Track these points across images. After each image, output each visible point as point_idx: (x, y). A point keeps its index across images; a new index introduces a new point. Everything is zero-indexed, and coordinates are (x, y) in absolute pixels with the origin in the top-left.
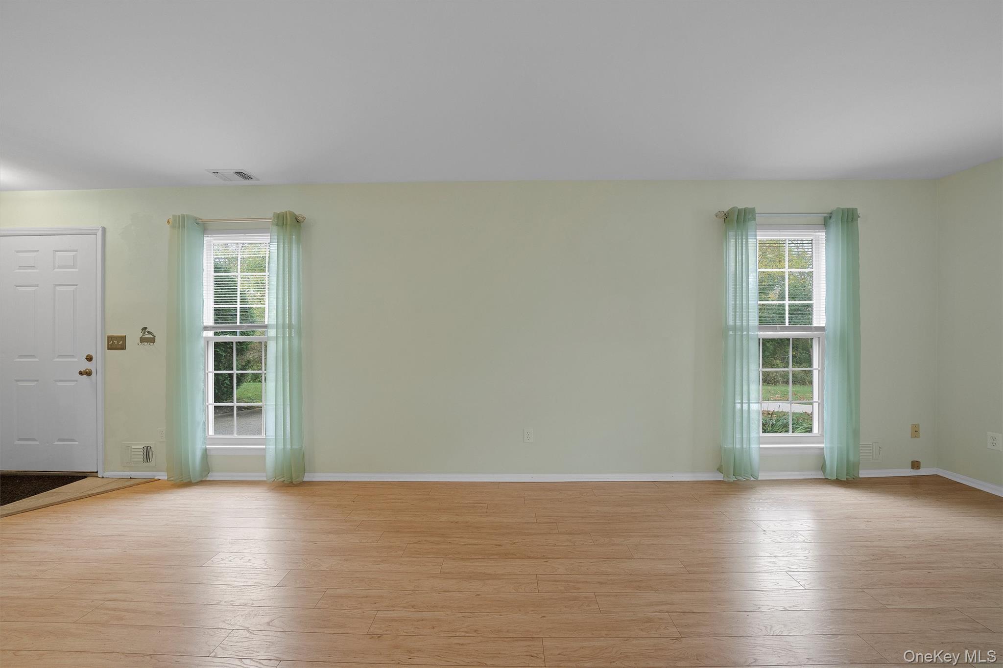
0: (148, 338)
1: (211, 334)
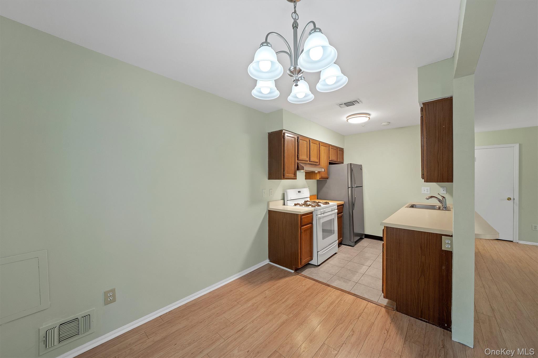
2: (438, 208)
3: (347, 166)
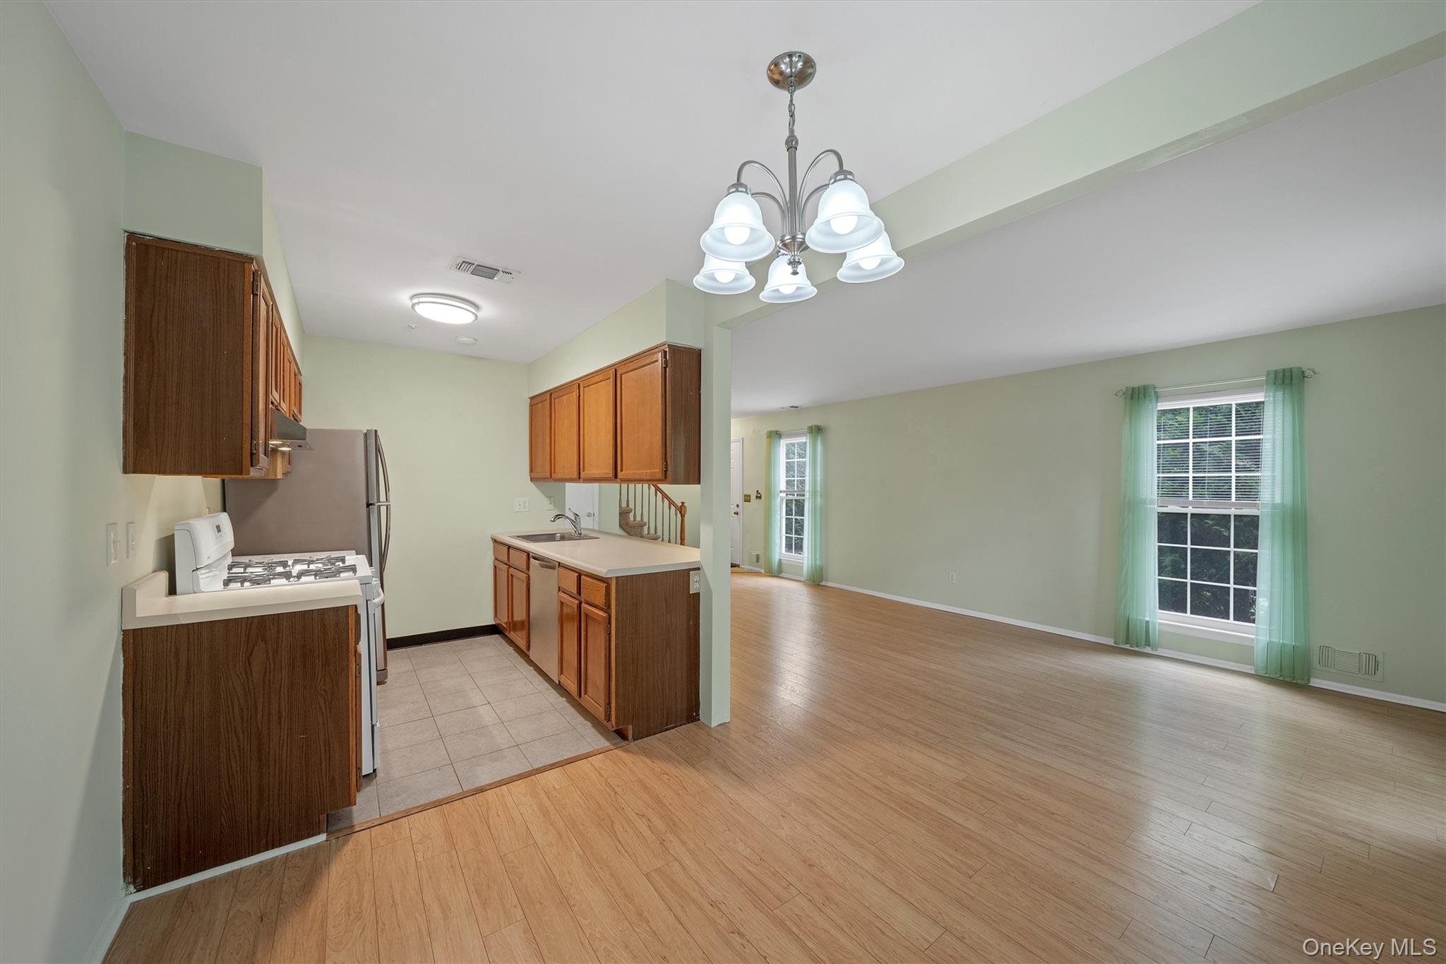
0: (759, 497)
1: (784, 495)
2: (559, 538)
3: (362, 437)
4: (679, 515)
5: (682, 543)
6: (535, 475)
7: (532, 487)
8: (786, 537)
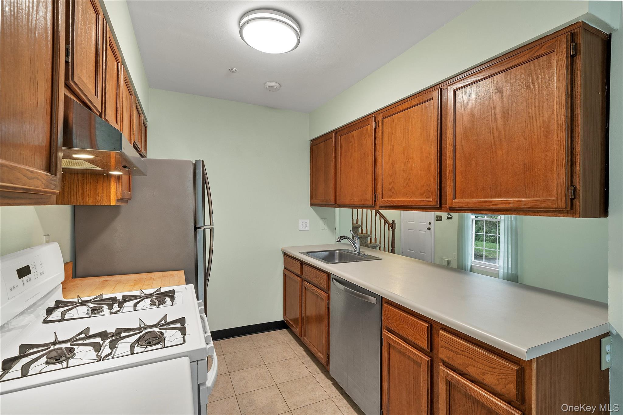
0: (450, 217)
3: (192, 167)
4: (391, 230)
5: (393, 252)
6: (314, 201)
7: (311, 210)
8: (475, 248)
